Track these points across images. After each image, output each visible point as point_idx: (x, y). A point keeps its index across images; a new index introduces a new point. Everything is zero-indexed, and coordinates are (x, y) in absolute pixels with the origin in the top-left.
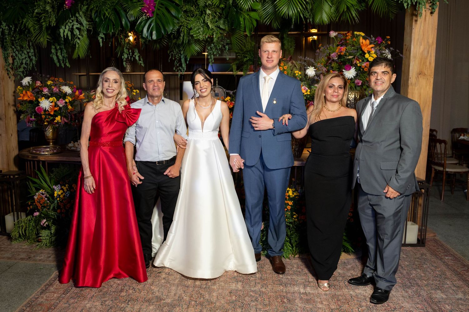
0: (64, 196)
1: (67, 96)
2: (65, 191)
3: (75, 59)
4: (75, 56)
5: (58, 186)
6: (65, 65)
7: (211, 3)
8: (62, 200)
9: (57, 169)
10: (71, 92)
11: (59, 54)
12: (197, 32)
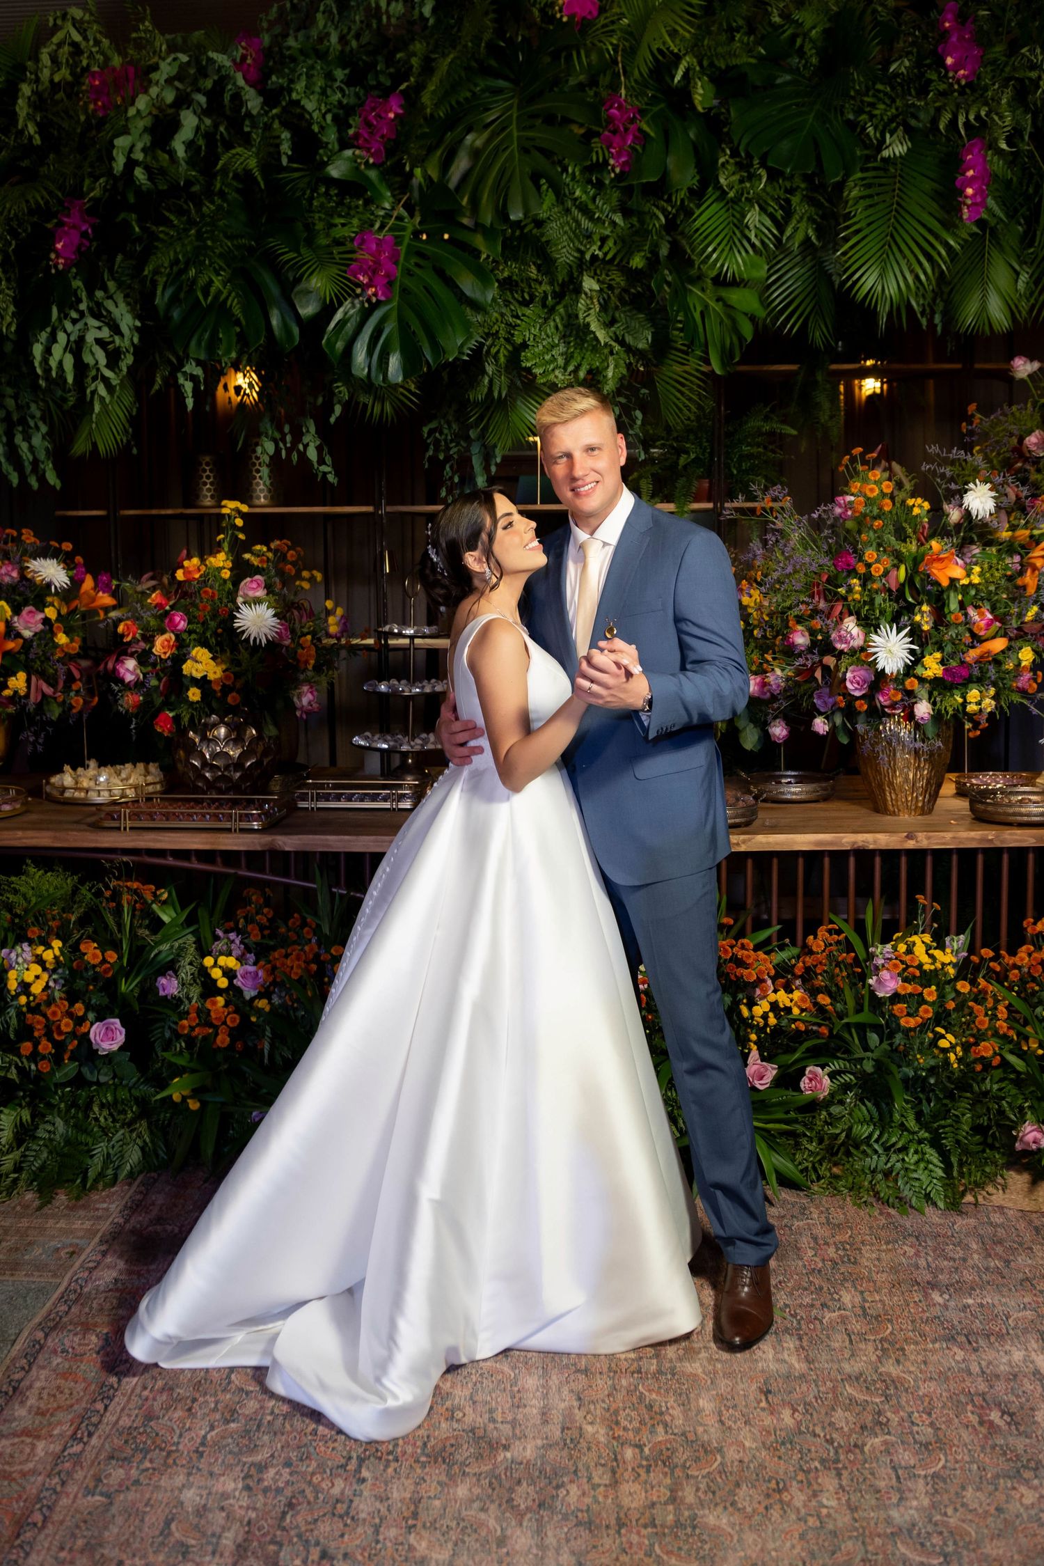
0: (47, 987)
1: (50, 594)
2: (48, 965)
3: (83, 456)
4: (80, 447)
5: (19, 950)
6: (42, 479)
7: (601, 254)
8: (39, 1005)
9: (13, 879)
10: (67, 580)
11: (18, 439)
12: (547, 357)
